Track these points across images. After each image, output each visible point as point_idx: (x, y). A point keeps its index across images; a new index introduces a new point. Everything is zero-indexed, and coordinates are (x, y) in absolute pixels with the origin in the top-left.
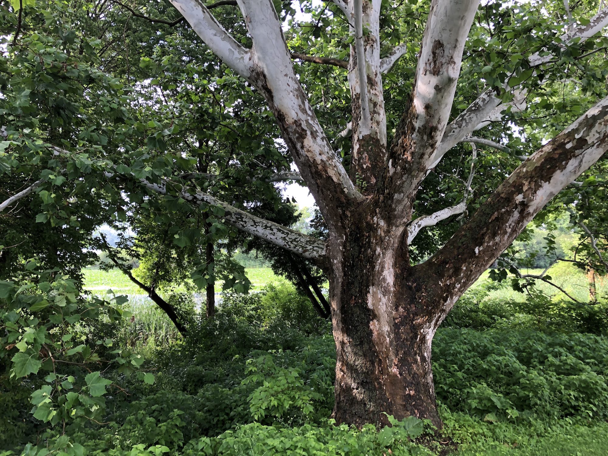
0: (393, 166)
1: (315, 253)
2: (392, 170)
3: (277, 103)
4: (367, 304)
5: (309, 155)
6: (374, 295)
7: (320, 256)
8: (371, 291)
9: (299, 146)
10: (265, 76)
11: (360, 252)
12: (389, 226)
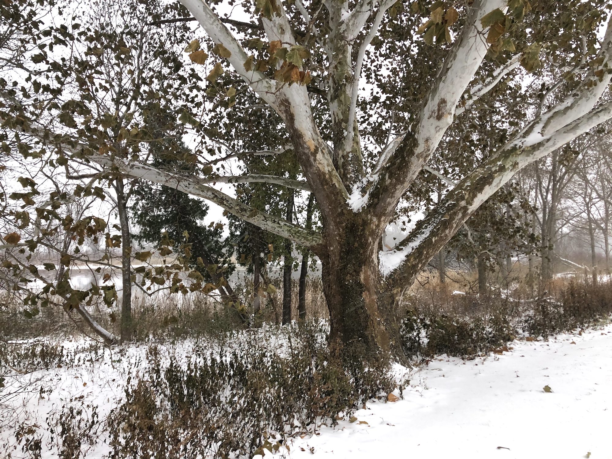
0: (389, 178)
1: (314, 242)
2: (388, 181)
3: (297, 125)
4: (360, 279)
5: (320, 166)
6: (366, 273)
7: (318, 244)
8: (363, 270)
9: (312, 159)
10: (289, 103)
11: (355, 241)
12: (379, 221)
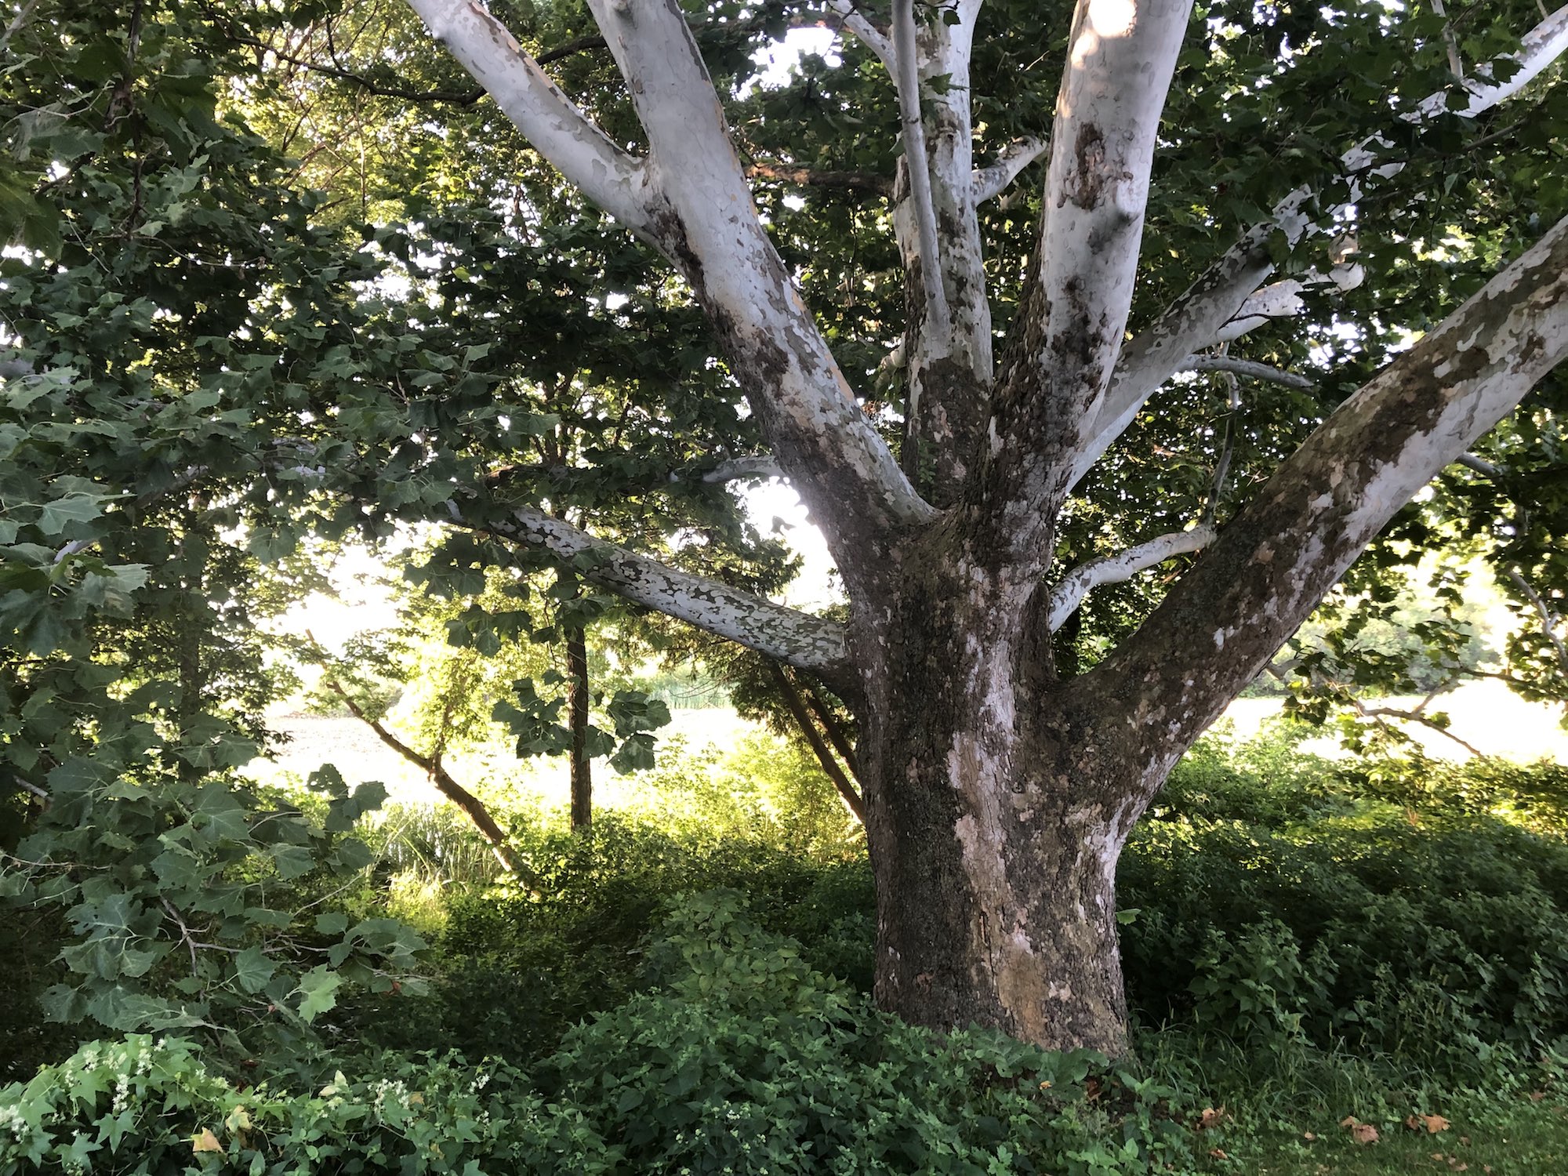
0: (1000, 431)
1: (819, 654)
2: (996, 443)
3: (711, 290)
4: (947, 776)
5: (797, 413)
6: (966, 755)
7: (831, 662)
8: (956, 744)
9: (769, 390)
10: (681, 225)
11: (927, 649)
12: (995, 582)
